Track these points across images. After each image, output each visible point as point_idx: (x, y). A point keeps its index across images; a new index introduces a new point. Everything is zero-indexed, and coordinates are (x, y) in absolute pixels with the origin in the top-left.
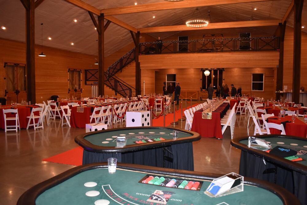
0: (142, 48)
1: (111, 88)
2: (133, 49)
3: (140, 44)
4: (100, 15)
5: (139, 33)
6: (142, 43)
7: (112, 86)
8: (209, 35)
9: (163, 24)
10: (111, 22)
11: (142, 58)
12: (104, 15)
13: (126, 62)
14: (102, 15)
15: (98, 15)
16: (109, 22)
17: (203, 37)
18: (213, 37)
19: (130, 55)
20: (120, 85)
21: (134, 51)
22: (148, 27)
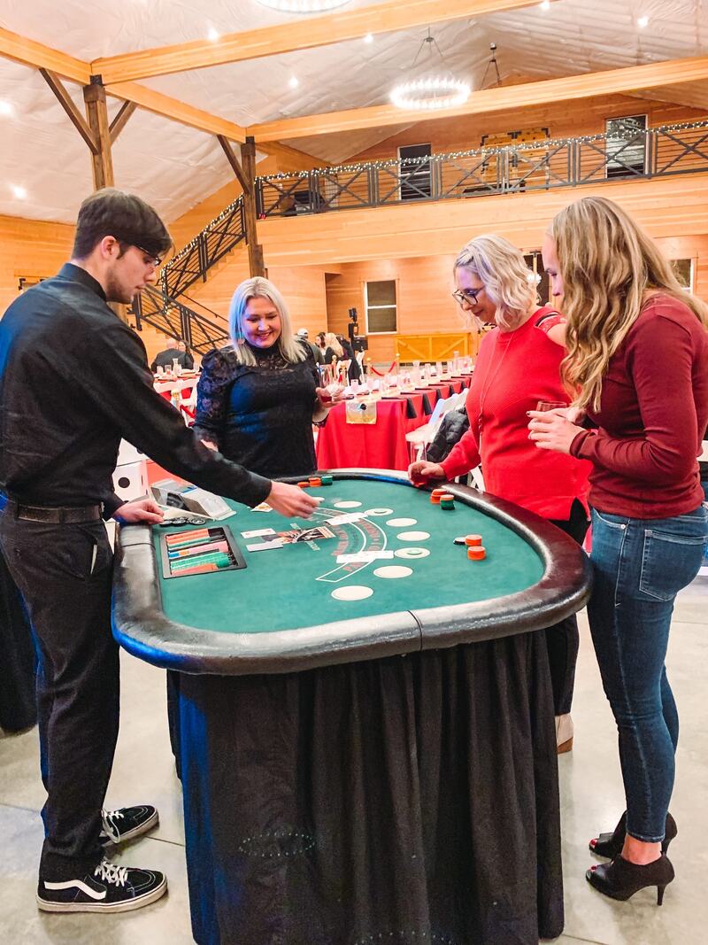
0: (265, 195)
1: (172, 336)
2: (237, 201)
3: (257, 182)
4: (89, 83)
5: (253, 143)
6: (265, 179)
7: (173, 329)
8: (504, 135)
9: (333, 105)
10: (135, 105)
11: (269, 231)
12: (103, 83)
13: (218, 245)
14: (96, 81)
15: (82, 83)
16: (128, 107)
17: (482, 145)
18: (514, 140)
19: (229, 221)
20: (199, 324)
21: (240, 207)
22: (283, 117)
